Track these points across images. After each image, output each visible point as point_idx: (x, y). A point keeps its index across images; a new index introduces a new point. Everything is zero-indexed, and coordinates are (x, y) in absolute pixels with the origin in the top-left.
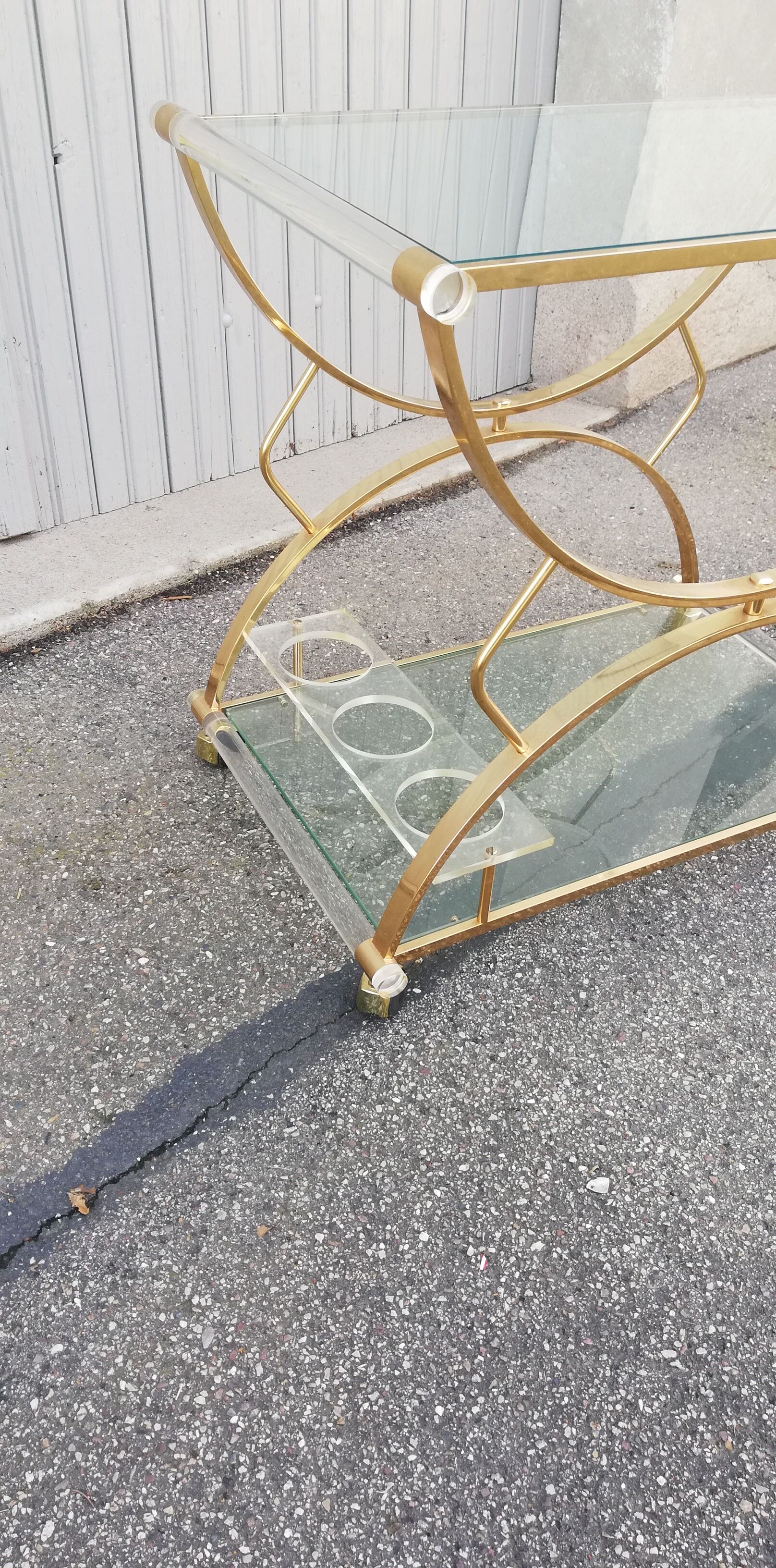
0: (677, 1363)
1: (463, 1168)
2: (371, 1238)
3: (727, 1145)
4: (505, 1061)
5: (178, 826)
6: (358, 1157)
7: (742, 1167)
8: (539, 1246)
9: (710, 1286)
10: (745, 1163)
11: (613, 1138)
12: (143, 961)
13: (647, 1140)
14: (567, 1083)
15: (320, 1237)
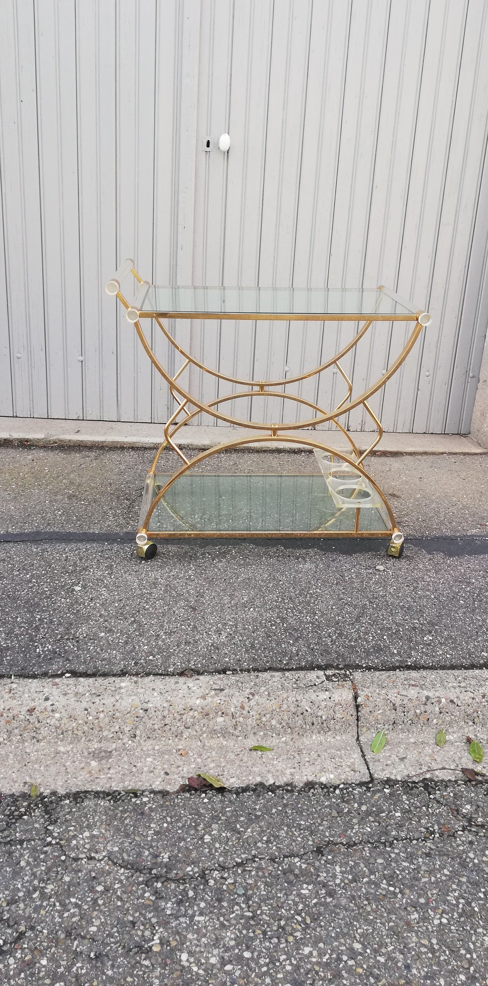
0: (37, 619)
1: (56, 571)
2: (18, 571)
3: (121, 600)
4: (100, 562)
5: (111, 494)
6: (39, 560)
7: (117, 605)
8: (47, 589)
9: (68, 615)
10: (119, 605)
11: (98, 585)
12: (60, 513)
13: (104, 589)
14: (107, 572)
15: (10, 566)
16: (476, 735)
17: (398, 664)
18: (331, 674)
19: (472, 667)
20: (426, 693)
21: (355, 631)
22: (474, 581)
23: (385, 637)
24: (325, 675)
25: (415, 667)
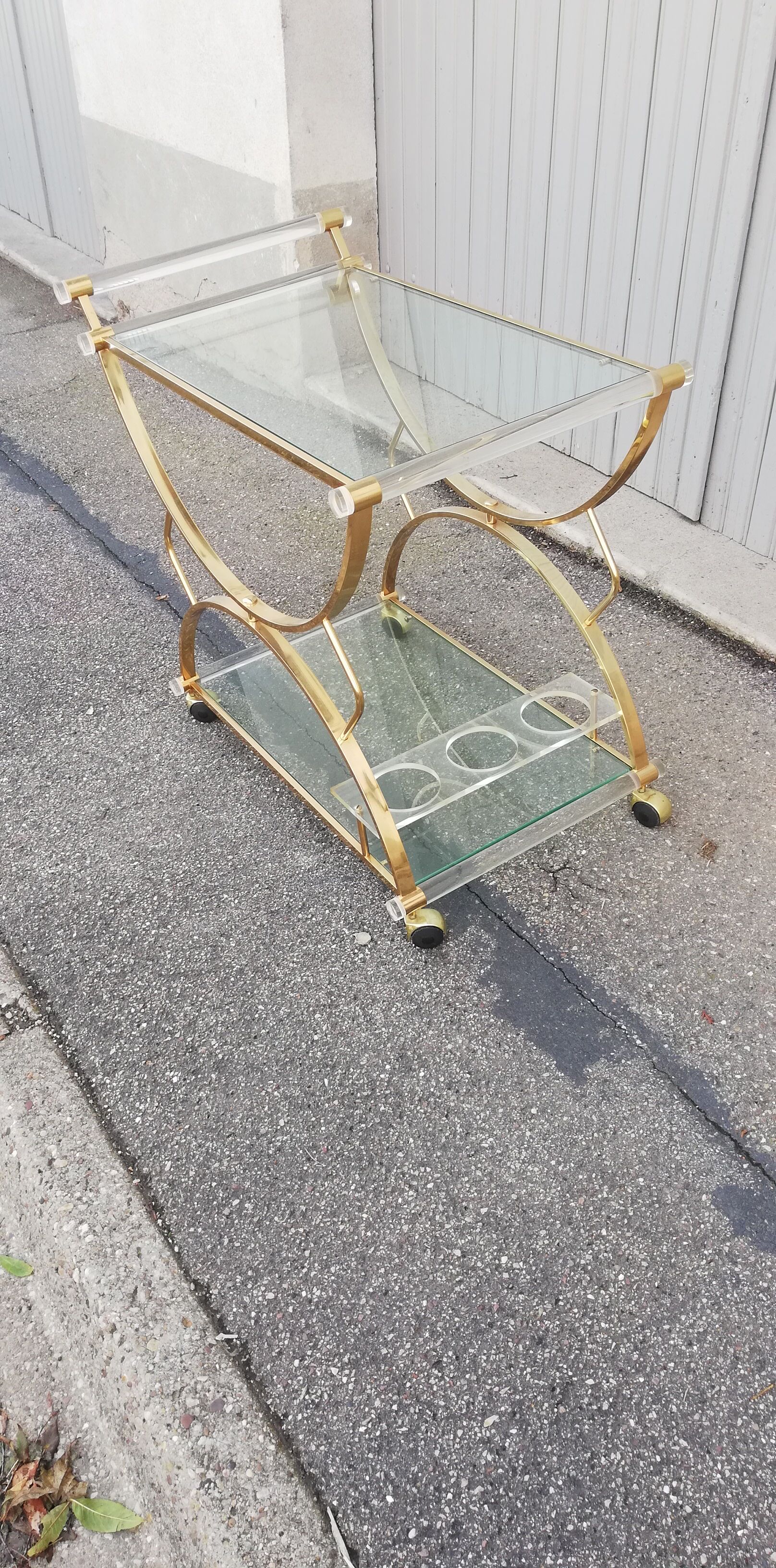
11: (110, 719)
16: (11, 1236)
17: (83, 1067)
18: (21, 1006)
19: (129, 1161)
20: (14, 1124)
21: (140, 987)
22: (422, 1074)
23: (144, 1025)
24: (16, 1001)
25: (89, 1090)
